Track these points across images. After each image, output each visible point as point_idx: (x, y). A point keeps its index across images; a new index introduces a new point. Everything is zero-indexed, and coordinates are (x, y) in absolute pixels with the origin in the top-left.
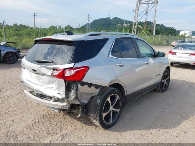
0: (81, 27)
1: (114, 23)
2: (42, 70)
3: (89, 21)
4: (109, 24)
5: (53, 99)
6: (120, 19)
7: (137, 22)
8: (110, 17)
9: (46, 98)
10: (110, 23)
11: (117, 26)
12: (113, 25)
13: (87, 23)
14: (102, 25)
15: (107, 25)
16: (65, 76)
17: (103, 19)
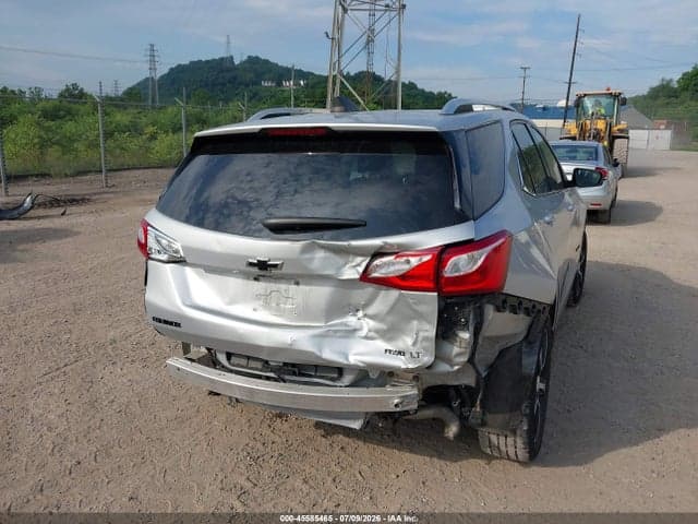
0: (125, 93)
1: (249, 76)
2: (312, 259)
3: (155, 69)
4: (230, 82)
5: (348, 379)
6: (267, 62)
7: (341, 72)
8: (232, 57)
9: (310, 376)
10: (235, 78)
11: (259, 87)
12: (247, 85)
13: (147, 79)
14: (207, 85)
15: (224, 85)
16: (443, 277)
17: (207, 62)
